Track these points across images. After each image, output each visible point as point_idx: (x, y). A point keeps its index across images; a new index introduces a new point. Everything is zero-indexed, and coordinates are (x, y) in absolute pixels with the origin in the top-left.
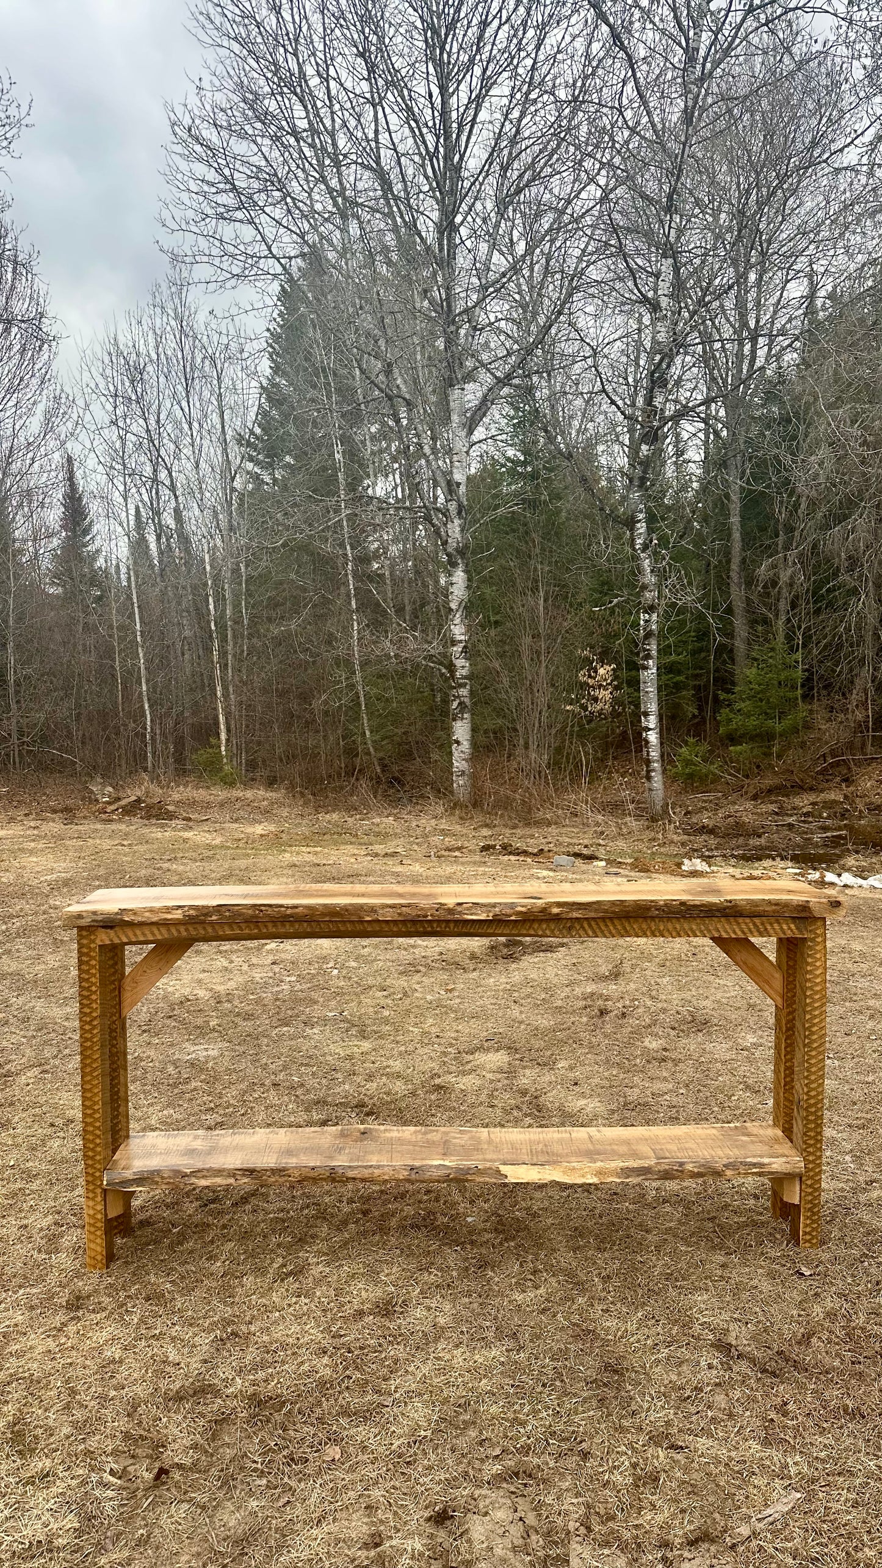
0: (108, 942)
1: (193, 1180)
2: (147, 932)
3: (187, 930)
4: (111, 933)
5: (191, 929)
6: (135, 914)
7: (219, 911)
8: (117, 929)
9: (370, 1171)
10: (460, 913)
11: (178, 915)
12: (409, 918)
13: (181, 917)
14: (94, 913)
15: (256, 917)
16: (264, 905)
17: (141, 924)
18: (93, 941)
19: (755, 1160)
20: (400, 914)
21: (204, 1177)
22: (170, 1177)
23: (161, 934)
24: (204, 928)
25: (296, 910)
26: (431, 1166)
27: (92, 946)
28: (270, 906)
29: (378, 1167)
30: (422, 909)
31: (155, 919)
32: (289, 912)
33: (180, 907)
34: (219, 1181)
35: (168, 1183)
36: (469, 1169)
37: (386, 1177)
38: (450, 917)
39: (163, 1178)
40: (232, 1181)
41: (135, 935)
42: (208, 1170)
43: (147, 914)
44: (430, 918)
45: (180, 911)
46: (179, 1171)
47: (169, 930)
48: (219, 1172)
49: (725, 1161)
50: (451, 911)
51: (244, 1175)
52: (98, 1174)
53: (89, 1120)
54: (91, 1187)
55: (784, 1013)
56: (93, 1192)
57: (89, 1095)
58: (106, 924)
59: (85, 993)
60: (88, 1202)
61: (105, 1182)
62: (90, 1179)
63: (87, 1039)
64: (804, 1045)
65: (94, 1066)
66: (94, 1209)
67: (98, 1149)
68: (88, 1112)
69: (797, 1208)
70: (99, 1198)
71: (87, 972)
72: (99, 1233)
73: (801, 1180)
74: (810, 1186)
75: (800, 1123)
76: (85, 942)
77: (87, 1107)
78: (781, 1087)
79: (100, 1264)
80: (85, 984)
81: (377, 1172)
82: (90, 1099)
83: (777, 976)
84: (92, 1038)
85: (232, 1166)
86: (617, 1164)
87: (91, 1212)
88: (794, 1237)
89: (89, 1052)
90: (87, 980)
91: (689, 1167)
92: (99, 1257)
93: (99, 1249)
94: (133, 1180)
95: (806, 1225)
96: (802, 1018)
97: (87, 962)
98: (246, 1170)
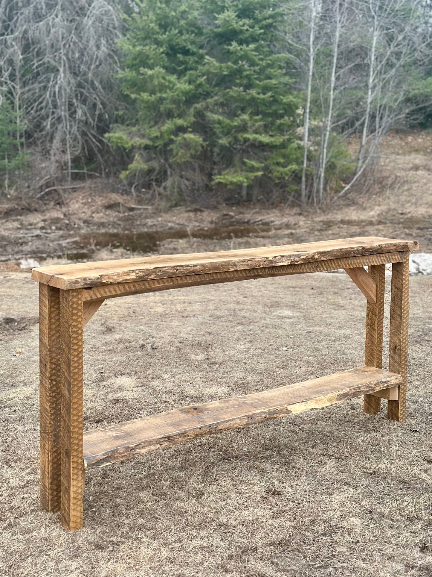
0: (89, 299)
1: (137, 451)
2: (112, 290)
3: (134, 286)
4: (91, 292)
5: (136, 285)
6: (108, 278)
7: (155, 272)
8: (93, 289)
9: (229, 423)
10: (275, 262)
11: (133, 276)
12: (252, 267)
13: (134, 277)
14: (85, 279)
15: (174, 274)
16: (179, 266)
17: (113, 284)
18: (80, 299)
19: (385, 380)
20: (247, 265)
21: (143, 447)
22: (124, 452)
23: (120, 290)
24: (144, 284)
25: (196, 268)
26: (257, 414)
27: (80, 302)
28: (182, 266)
29: (232, 420)
30: (258, 261)
31: (120, 280)
32: (192, 269)
33: (133, 271)
34: (152, 448)
35: (123, 456)
36: (274, 411)
37: (237, 425)
38: (271, 265)
39: (120, 454)
40: (158, 446)
41: (105, 292)
42: (144, 442)
43: (115, 277)
45: (134, 274)
46: (128, 447)
47: (124, 287)
48: (150, 443)
49: (375, 383)
50: (271, 262)
51: (165, 441)
52: (80, 461)
53: (75, 424)
54: (76, 471)
55: (377, 305)
56: (77, 474)
57: (75, 406)
58: (89, 286)
59: (75, 335)
60: (73, 483)
61: (86, 465)
62: (75, 465)
63: (75, 368)
64: (401, 317)
65: (79, 385)
66: (76, 486)
67: (81, 443)
68: (75, 418)
69: (396, 403)
70: (80, 478)
71: (76, 321)
72: (79, 503)
73: (399, 387)
74: (403, 389)
75: (397, 358)
76: (75, 300)
77: (74, 415)
78: (375, 345)
79: (79, 525)
80: (75, 329)
81: (232, 423)
82: (76, 409)
83: (374, 286)
84: (78, 366)
85: (156, 438)
86: (335, 394)
87: (75, 489)
88: (393, 419)
89: (77, 376)
90: (76, 326)
91: (362, 389)
92: (79, 520)
93: (79, 514)
94: (103, 459)
95: (401, 410)
96: (399, 303)
97: (76, 314)
98: (165, 438)
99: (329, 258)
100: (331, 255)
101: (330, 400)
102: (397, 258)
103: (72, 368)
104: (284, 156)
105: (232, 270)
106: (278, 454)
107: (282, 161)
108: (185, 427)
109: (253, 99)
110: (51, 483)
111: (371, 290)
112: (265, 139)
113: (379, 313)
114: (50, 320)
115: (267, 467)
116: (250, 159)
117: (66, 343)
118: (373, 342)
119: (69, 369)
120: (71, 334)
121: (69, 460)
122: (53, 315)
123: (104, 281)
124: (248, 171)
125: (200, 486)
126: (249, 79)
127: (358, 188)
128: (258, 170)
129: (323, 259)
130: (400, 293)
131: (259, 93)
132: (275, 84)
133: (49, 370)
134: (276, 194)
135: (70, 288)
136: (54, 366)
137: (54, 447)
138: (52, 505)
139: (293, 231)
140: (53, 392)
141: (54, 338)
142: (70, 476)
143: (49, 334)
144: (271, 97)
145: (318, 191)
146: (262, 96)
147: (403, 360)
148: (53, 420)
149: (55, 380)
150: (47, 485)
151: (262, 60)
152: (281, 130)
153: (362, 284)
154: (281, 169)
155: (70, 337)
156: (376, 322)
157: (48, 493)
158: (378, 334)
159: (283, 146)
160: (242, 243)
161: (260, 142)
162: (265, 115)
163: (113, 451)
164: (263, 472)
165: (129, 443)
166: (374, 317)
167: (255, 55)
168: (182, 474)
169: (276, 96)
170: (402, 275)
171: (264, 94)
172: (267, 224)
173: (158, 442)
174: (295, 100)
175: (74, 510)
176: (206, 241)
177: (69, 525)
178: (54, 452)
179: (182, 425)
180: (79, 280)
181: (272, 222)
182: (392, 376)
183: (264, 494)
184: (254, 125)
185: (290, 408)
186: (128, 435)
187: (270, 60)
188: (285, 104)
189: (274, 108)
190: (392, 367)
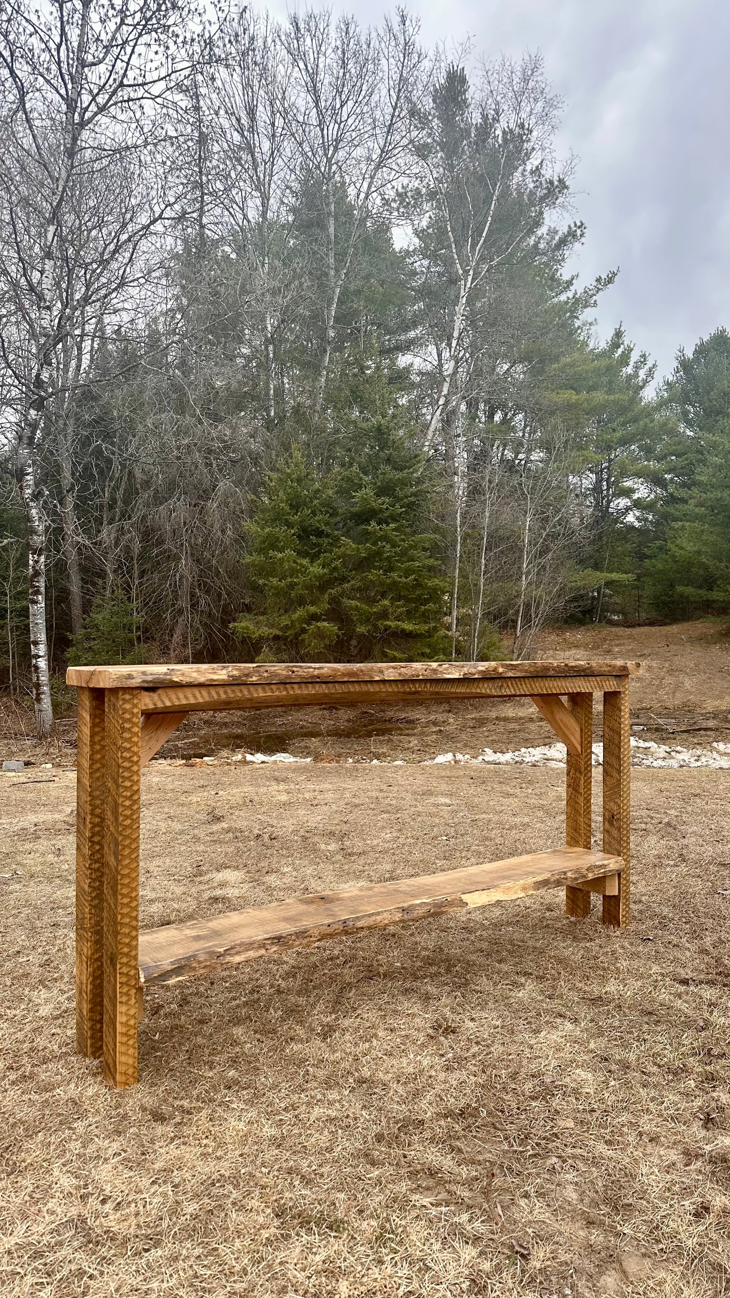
0: (151, 706)
1: (228, 958)
2: (190, 696)
3: (225, 692)
4: (155, 696)
5: (229, 691)
6: (183, 674)
8: (160, 691)
9: (373, 918)
10: (442, 672)
11: (223, 675)
12: (407, 678)
13: (225, 677)
14: (144, 673)
15: (289, 677)
17: (190, 685)
18: (135, 706)
19: (600, 863)
20: (400, 674)
21: (238, 953)
22: (206, 960)
23: (202, 696)
24: (241, 691)
25: (323, 671)
26: (416, 905)
27: (135, 711)
29: (378, 914)
31: (202, 679)
32: (316, 672)
34: (252, 954)
35: (205, 967)
36: (442, 902)
37: (386, 922)
38: (434, 677)
39: (199, 962)
40: (263, 952)
41: (178, 699)
42: (240, 945)
44: (421, 677)
45: (224, 672)
46: (214, 952)
47: (209, 693)
48: (250, 946)
51: (273, 943)
52: (132, 972)
53: (125, 911)
54: (125, 989)
55: (582, 757)
56: (127, 994)
57: (126, 881)
58: (151, 685)
59: (126, 764)
60: (121, 1009)
61: (142, 980)
62: (124, 980)
63: (127, 817)
64: (619, 772)
65: (133, 847)
66: (127, 1015)
67: (134, 943)
68: (125, 901)
69: (616, 898)
70: (133, 1001)
71: (129, 740)
72: (131, 1042)
73: (619, 875)
74: (625, 879)
75: (615, 833)
76: (128, 706)
77: (124, 896)
78: (580, 815)
79: (132, 1079)
80: (126, 755)
81: (379, 918)
82: (127, 885)
83: (578, 729)
84: (132, 814)
85: (260, 938)
86: (531, 880)
87: (124, 1019)
88: (611, 923)
89: (129, 831)
90: (128, 749)
91: (569, 874)
92: (130, 1071)
93: (131, 1061)
94: (172, 970)
95: (624, 910)
96: (616, 752)
97: (129, 729)
98: (274, 938)
99: (519, 674)
100: (521, 671)
101: (524, 889)
102: (611, 685)
103: (121, 818)
104: (429, 646)
105: (377, 678)
106: (448, 971)
107: (428, 651)
108: (305, 923)
109: (395, 583)
110: (91, 1010)
111: (574, 736)
112: (408, 626)
113: (586, 769)
114: (92, 746)
115: (432, 989)
116: (391, 649)
117: (113, 778)
118: (577, 811)
119: (116, 819)
120: (120, 761)
121: (115, 969)
122: (97, 738)
123: (176, 679)
125: (329, 1019)
126: (390, 562)
129: (510, 674)
130: (616, 737)
131: (401, 577)
132: (419, 567)
133: (90, 826)
135: (119, 685)
136: (97, 820)
137: (96, 951)
138: (92, 1045)
140: (96, 862)
141: (98, 775)
142: (115, 997)
143: (90, 767)
144: (415, 580)
146: (403, 580)
147: (624, 835)
148: (95, 907)
149: (98, 843)
150: (85, 1013)
151: (404, 540)
152: (425, 617)
153: (561, 724)
155: (119, 766)
156: (582, 782)
157: (87, 1025)
158: (585, 799)
159: (430, 633)
161: (403, 630)
162: (408, 600)
163: (188, 958)
164: (427, 998)
165: (216, 946)
166: (578, 774)
167: (396, 536)
168: (302, 1000)
169: (420, 580)
170: (620, 710)
171: (406, 578)
173: (262, 946)
174: (441, 584)
175: (122, 1053)
176: (342, 739)
177: (114, 1079)
178: (96, 960)
179: (300, 920)
180: (133, 673)
181: (418, 719)
182: (609, 859)
183: (430, 1031)
184: (395, 612)
185: (465, 898)
186: (216, 934)
187: (413, 541)
188: (430, 588)
189: (417, 593)
190: (607, 847)
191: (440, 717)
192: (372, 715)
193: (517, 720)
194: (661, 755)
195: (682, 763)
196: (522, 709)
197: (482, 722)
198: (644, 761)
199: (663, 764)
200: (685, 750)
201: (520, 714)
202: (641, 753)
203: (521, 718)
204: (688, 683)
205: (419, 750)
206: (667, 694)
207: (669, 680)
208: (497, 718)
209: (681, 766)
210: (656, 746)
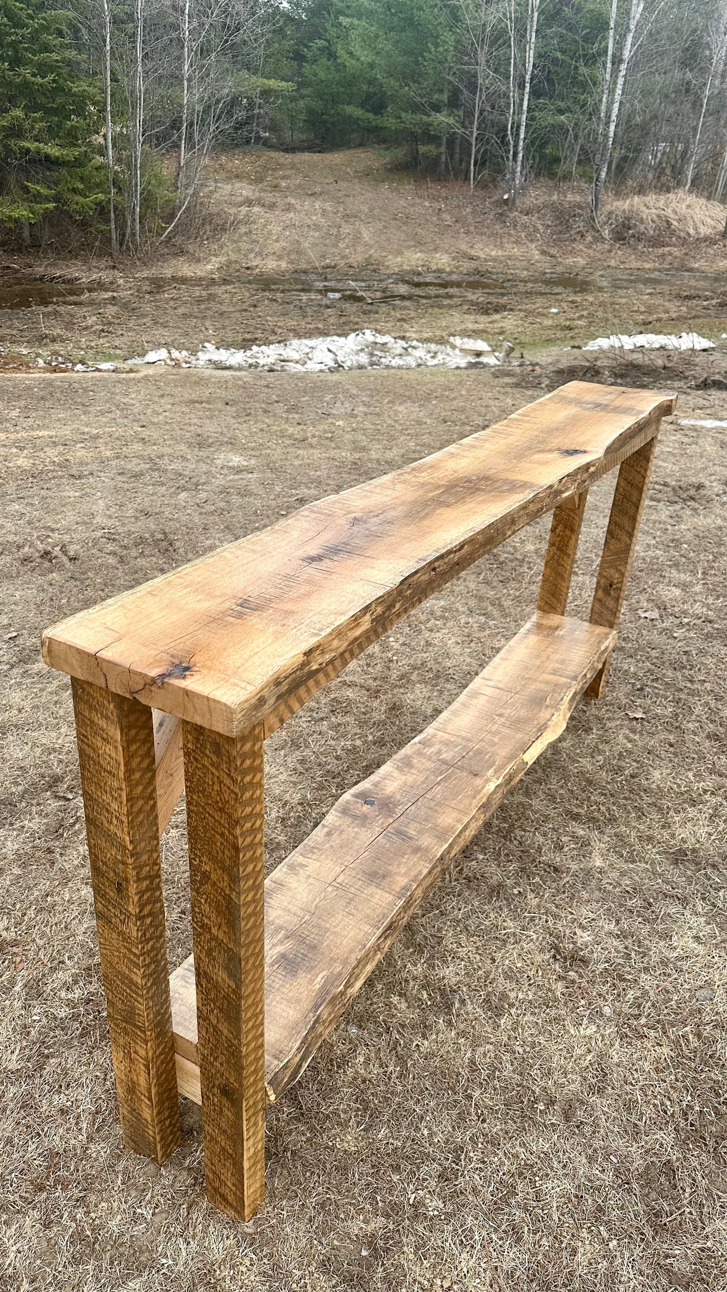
1: (349, 992)
21: (357, 978)
28: (441, 556)
34: (370, 968)
40: (379, 956)
42: (357, 965)
45: (368, 617)
46: (334, 997)
48: (366, 958)
61: (271, 1096)
64: (630, 535)
71: (250, 801)
80: (248, 825)
84: (255, 909)
85: (373, 941)
90: (249, 816)
98: (386, 931)
104: (82, 179)
107: (81, 186)
109: (26, 84)
112: (53, 151)
116: (34, 183)
124: (31, 201)
126: (16, 51)
127: (183, 229)
128: (47, 199)
131: (34, 75)
132: (57, 61)
134: (76, 237)
139: (115, 294)
144: (54, 81)
145: (134, 235)
146: (39, 80)
151: (30, 17)
152: (72, 138)
154: (81, 200)
156: (572, 541)
159: (79, 163)
160: (49, 313)
161: (47, 157)
162: (48, 111)
166: (568, 532)
167: (21, 9)
169: (61, 81)
171: (43, 78)
172: (70, 281)
173: (377, 949)
174: (91, 90)
181: (77, 279)
184: (33, 128)
185: (526, 757)
186: (304, 944)
187: (44, 19)
188: (74, 95)
189: (58, 101)
190: (596, 617)
191: (105, 276)
192: (17, 271)
193: (197, 281)
194: (398, 352)
195: (419, 361)
196: (200, 266)
197: (158, 285)
198: (383, 360)
199: (401, 363)
200: (420, 345)
201: (200, 273)
202: (378, 350)
203: (201, 279)
204: (366, 236)
205: (103, 331)
206: (348, 247)
207: (346, 229)
208: (174, 278)
209: (419, 365)
210: (393, 340)
